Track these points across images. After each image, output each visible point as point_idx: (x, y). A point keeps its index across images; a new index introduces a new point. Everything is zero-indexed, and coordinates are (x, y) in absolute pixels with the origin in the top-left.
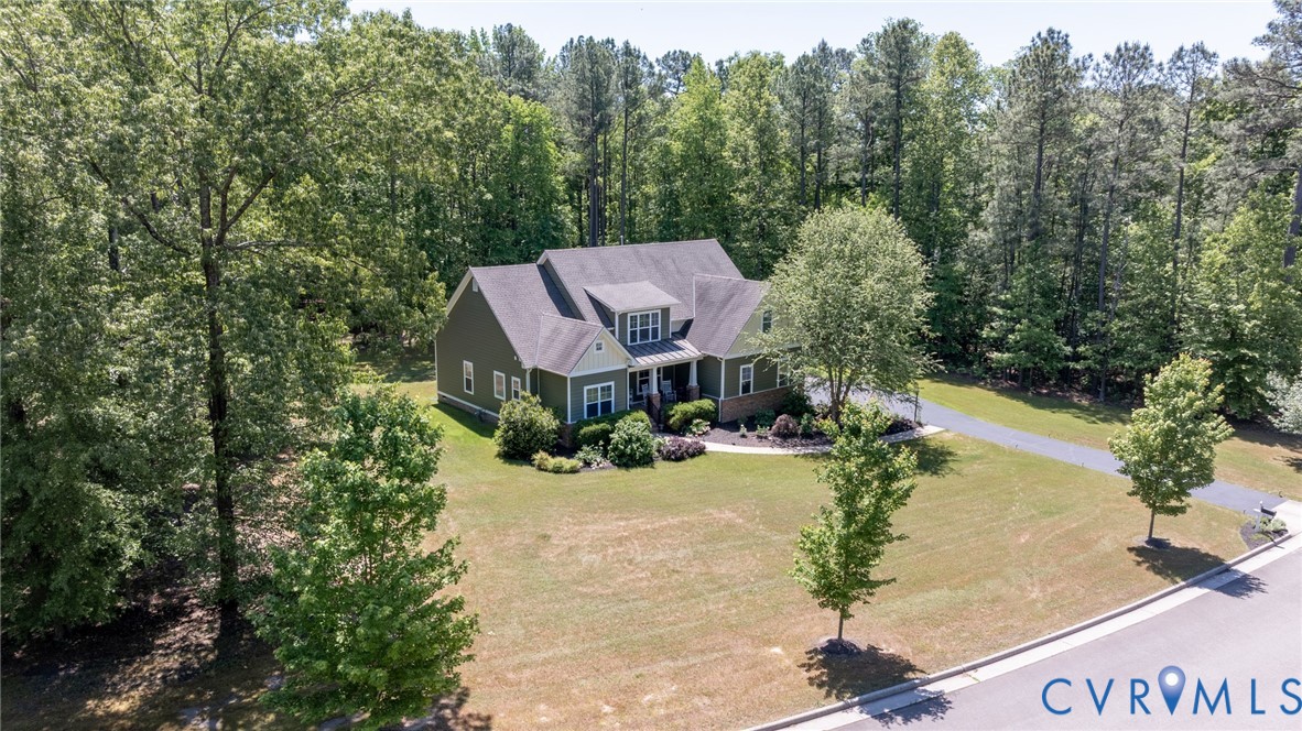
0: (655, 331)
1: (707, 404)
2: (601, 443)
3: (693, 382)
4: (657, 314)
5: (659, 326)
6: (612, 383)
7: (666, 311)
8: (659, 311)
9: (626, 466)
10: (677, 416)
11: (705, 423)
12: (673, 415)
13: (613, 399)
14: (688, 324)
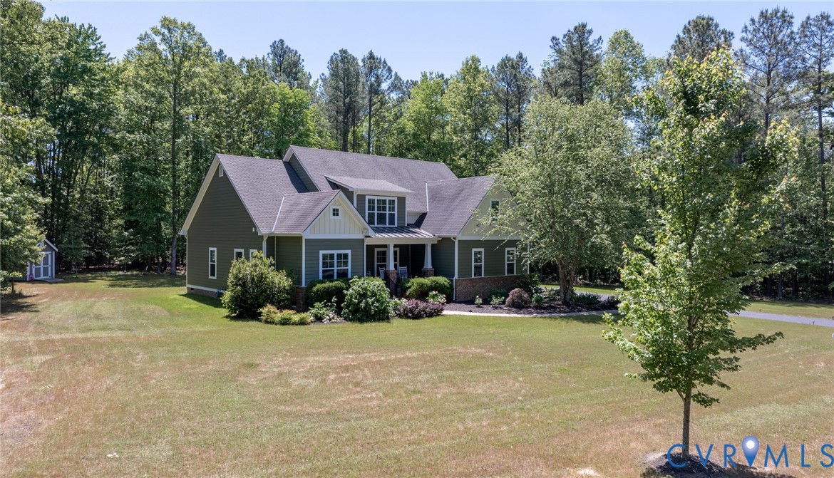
0: (392, 216)
1: (442, 280)
2: (334, 299)
3: (428, 264)
4: (394, 201)
5: (396, 213)
6: (349, 252)
7: (402, 200)
8: (396, 199)
9: (361, 321)
10: (413, 288)
11: (440, 296)
12: (410, 287)
13: (349, 267)
14: (422, 217)
